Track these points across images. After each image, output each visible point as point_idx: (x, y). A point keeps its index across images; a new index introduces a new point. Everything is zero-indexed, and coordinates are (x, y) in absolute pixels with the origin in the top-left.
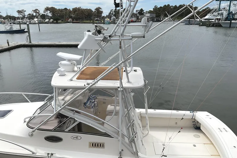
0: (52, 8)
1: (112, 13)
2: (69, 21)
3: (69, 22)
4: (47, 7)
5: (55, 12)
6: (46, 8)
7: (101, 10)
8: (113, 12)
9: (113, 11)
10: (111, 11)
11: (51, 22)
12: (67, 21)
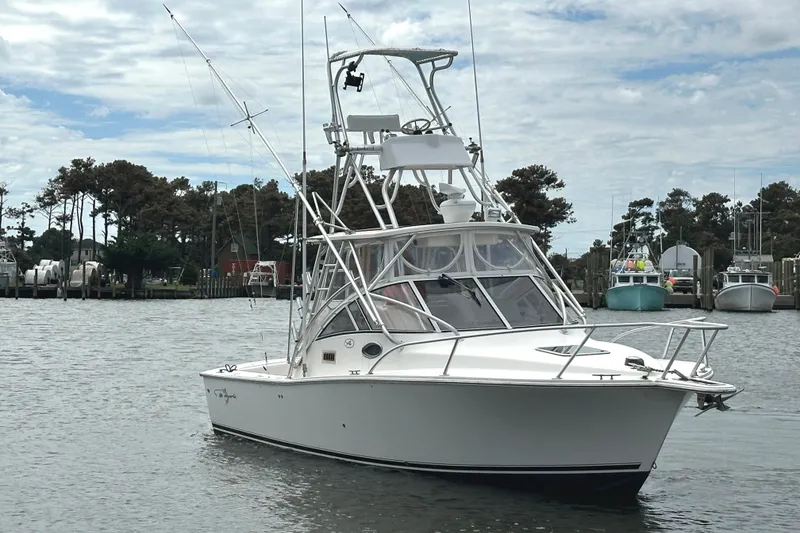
0: (121, 167)
1: (639, 225)
2: (253, 276)
3: (244, 292)
4: (76, 163)
5: (142, 203)
6: (69, 166)
7: (551, 194)
8: (648, 218)
9: (653, 211)
10: (633, 215)
11: (77, 282)
12: (238, 277)
